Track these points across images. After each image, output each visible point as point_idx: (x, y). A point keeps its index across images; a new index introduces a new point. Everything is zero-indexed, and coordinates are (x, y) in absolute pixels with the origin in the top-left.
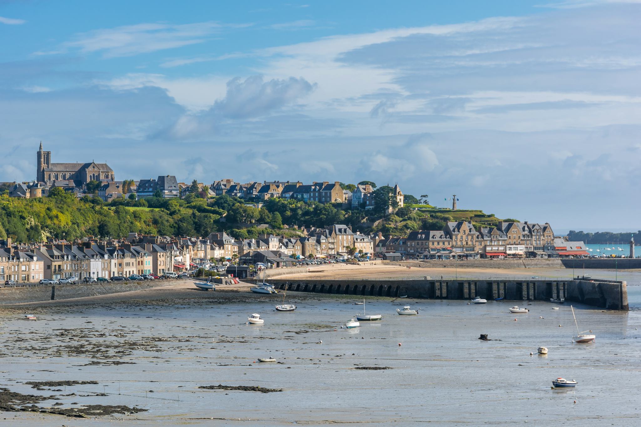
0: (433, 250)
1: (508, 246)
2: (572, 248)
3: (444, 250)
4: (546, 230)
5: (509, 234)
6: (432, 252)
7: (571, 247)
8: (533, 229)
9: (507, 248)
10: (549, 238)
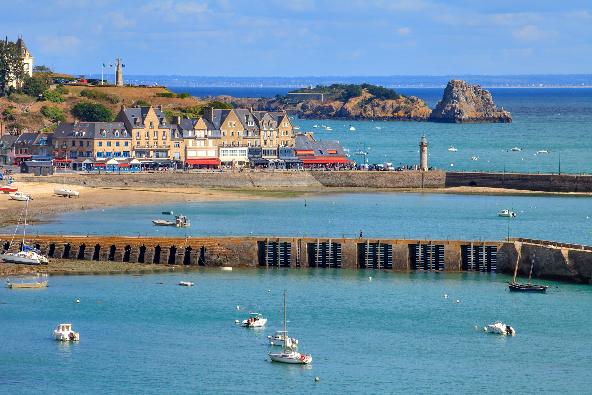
0: (100, 154)
1: (221, 149)
2: (321, 153)
3: (118, 154)
4: (282, 122)
5: (223, 129)
6: (98, 159)
7: (321, 151)
8: (262, 120)
9: (220, 151)
10: (287, 135)
